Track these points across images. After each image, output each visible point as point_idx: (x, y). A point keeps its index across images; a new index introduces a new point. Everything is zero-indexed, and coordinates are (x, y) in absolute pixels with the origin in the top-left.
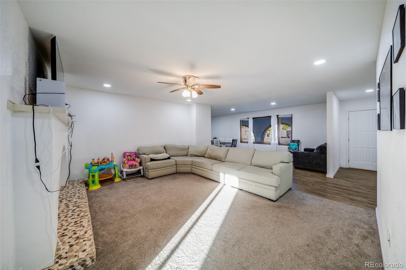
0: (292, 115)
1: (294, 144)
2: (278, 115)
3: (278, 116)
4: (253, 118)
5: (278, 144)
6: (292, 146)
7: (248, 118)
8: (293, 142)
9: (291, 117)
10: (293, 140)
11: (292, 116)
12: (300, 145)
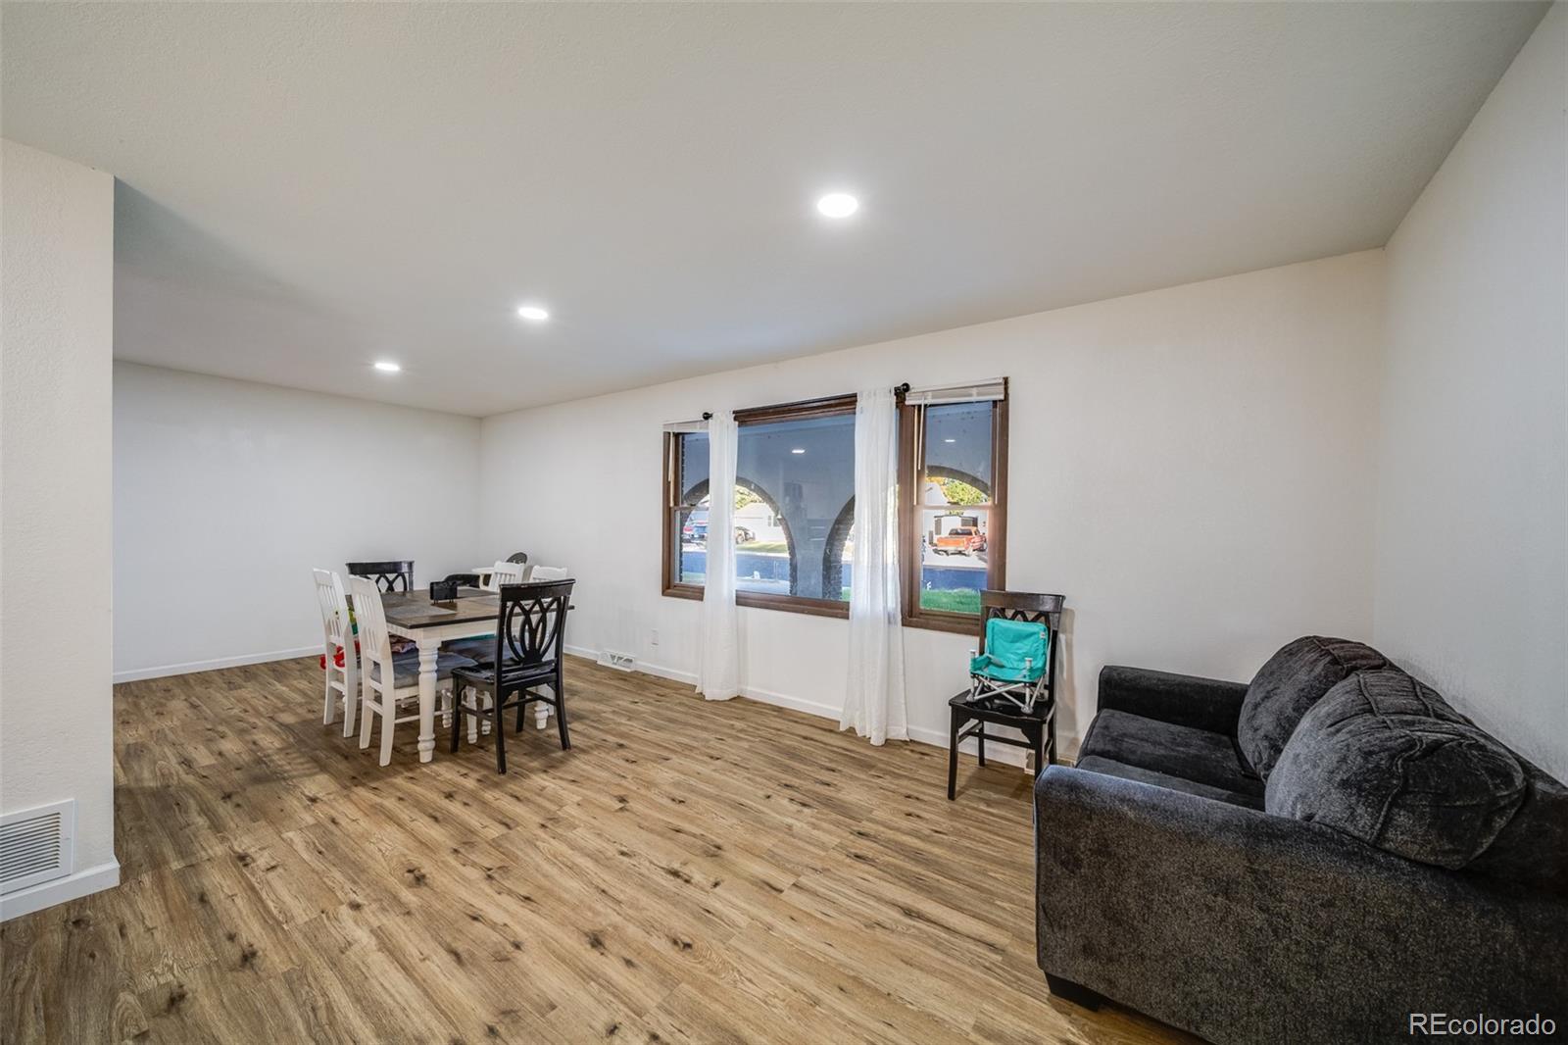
0: (1006, 380)
1: (1019, 626)
2: (906, 387)
3: (902, 392)
4: (743, 417)
5: (900, 617)
6: (1001, 645)
7: (707, 416)
8: (1010, 613)
9: (1002, 397)
10: (1009, 588)
11: (1006, 389)
12: (1062, 637)
